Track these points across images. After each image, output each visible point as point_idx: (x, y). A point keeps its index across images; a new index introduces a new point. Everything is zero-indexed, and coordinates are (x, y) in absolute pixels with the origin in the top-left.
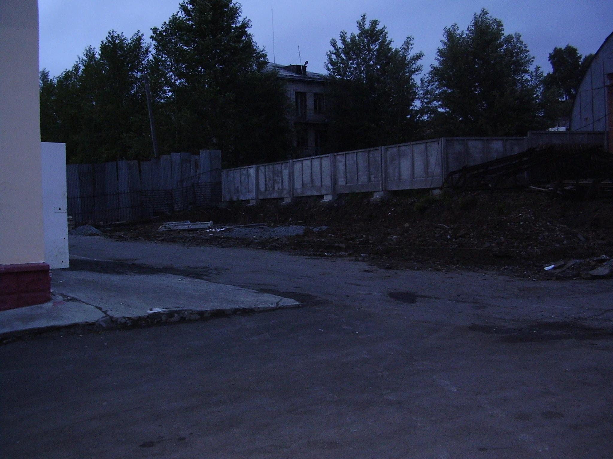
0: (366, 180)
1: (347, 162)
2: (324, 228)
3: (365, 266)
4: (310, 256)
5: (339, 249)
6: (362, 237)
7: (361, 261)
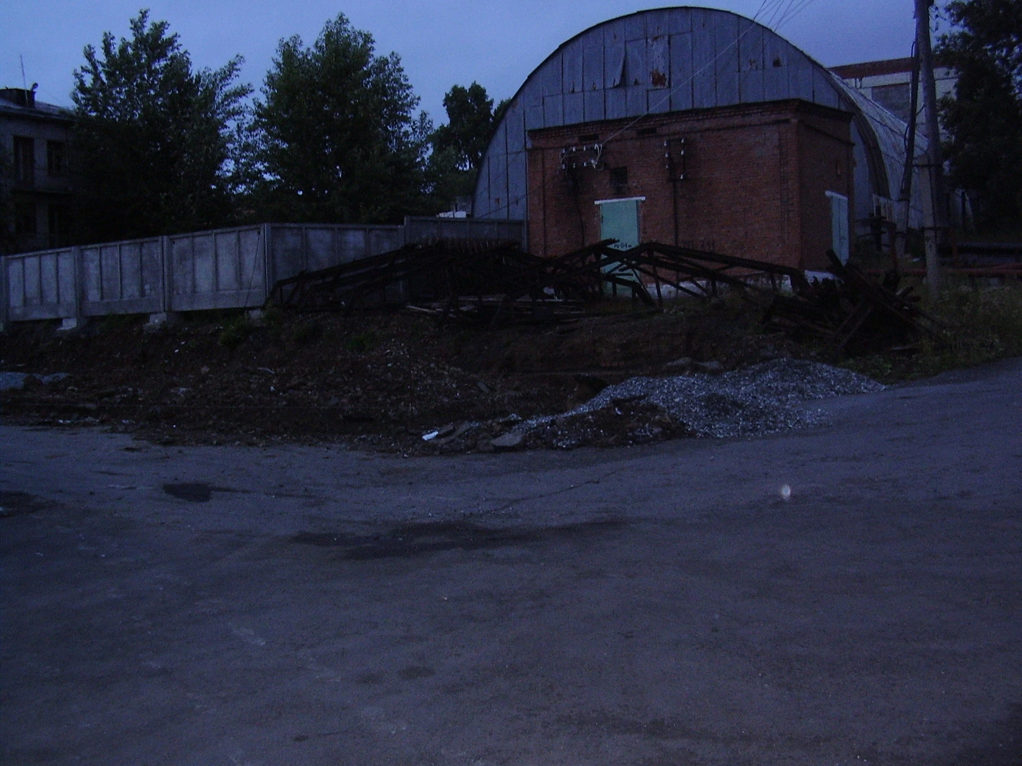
0: (137, 294)
1: (103, 262)
2: (63, 376)
3: (127, 440)
4: (32, 425)
5: (86, 412)
6: (125, 391)
7: (123, 432)
